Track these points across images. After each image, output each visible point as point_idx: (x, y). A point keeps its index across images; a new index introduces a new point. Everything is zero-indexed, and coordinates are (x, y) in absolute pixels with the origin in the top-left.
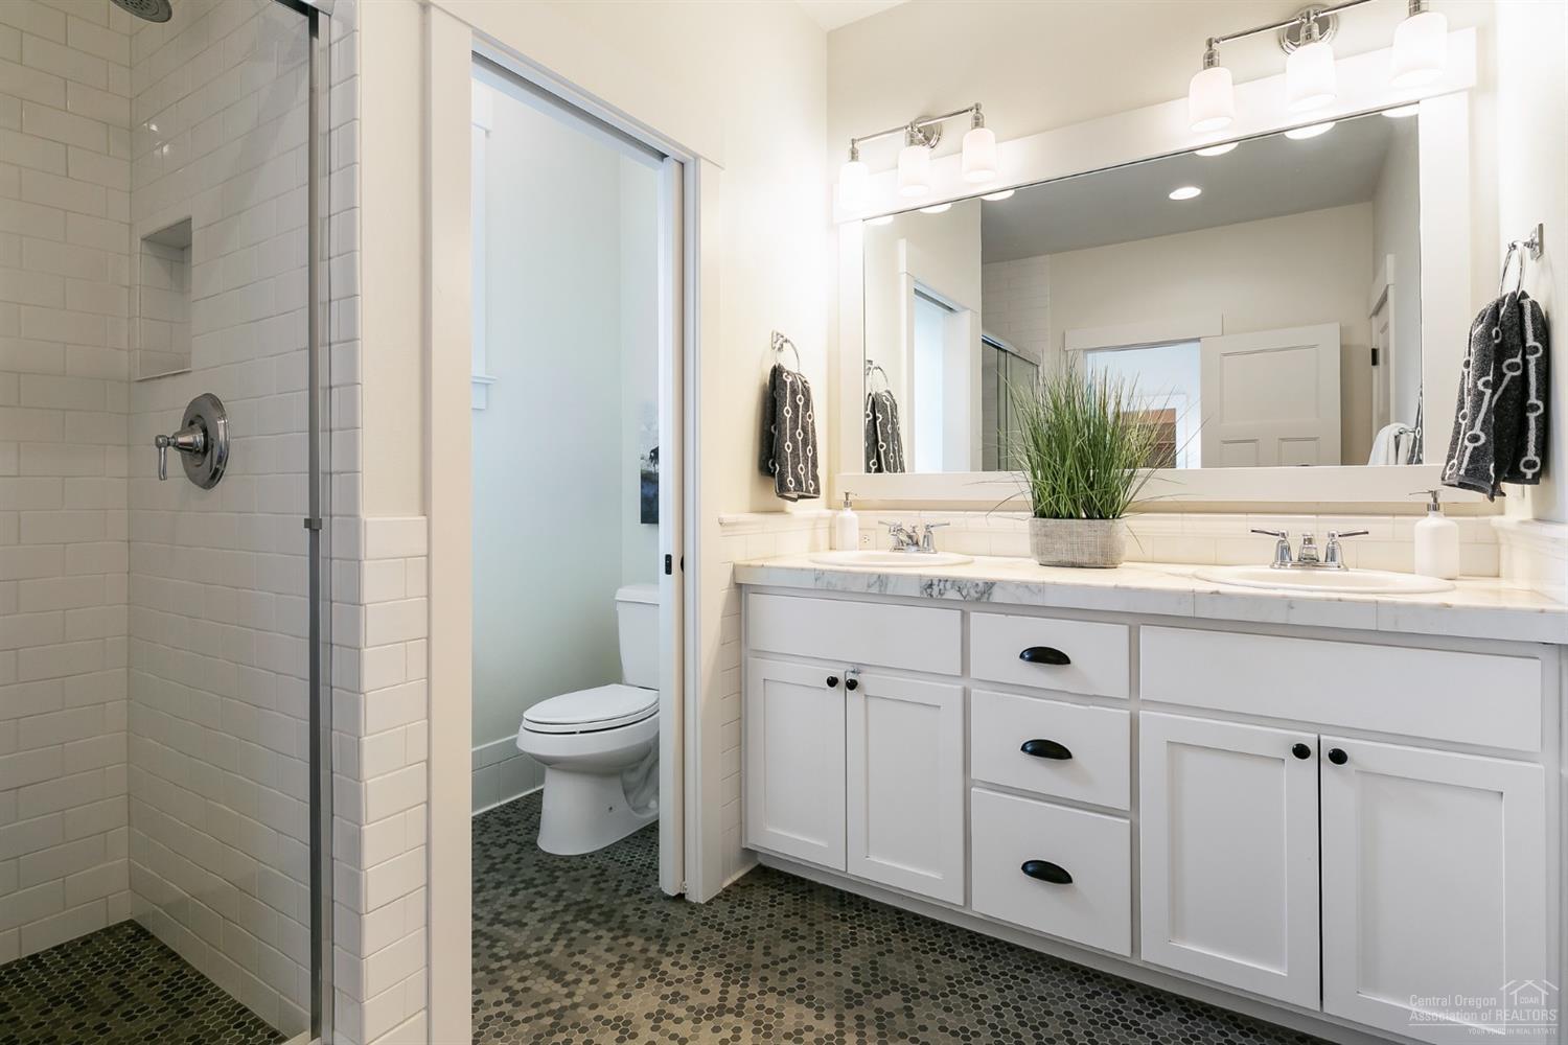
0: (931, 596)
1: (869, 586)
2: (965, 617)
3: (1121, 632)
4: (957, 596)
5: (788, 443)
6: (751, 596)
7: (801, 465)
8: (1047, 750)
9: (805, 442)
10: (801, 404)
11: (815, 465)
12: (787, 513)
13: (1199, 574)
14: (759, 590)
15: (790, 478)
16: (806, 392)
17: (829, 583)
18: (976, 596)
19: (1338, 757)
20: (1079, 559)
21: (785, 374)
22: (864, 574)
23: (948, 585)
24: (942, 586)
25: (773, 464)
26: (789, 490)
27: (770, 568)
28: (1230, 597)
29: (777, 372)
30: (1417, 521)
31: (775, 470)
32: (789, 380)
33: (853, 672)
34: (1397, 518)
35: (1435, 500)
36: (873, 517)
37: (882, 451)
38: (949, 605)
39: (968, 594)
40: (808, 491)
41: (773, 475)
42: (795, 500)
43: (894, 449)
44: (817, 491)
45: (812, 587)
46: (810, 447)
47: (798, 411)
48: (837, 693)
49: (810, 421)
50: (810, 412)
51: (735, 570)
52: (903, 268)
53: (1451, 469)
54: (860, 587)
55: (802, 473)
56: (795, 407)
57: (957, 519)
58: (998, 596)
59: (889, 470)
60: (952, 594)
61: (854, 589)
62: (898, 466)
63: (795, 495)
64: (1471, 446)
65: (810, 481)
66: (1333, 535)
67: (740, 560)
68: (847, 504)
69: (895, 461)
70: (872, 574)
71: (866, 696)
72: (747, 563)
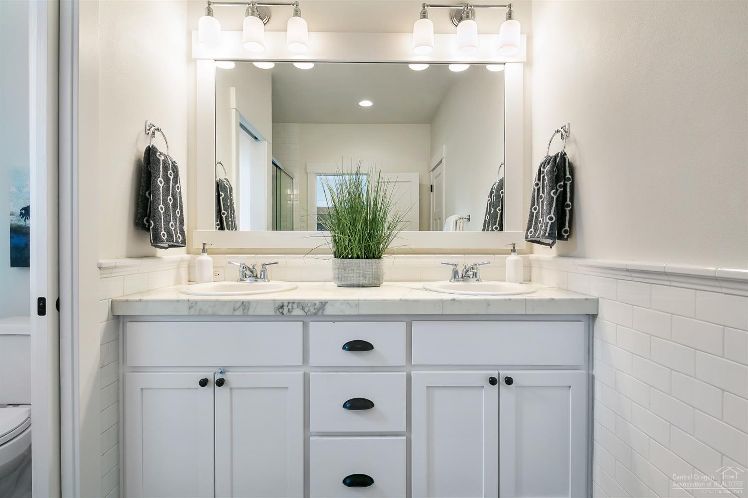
0: (283, 314)
1: (235, 310)
2: (305, 326)
3: (402, 326)
4: (302, 313)
5: (161, 205)
6: (129, 324)
7: (171, 222)
8: (359, 405)
9: (175, 206)
10: (171, 178)
11: (181, 223)
12: (158, 258)
13: (427, 287)
14: (135, 319)
15: (163, 232)
16: (175, 170)
17: (200, 310)
18: (314, 311)
19: (509, 381)
20: (363, 282)
21: (158, 154)
22: (230, 301)
23: (295, 306)
24: (290, 306)
25: (148, 221)
26: (162, 241)
27: (147, 301)
28: (460, 302)
29: (150, 152)
30: (507, 257)
31: (150, 225)
32: (162, 158)
33: (221, 373)
34: (496, 256)
35: (514, 247)
36: (223, 259)
37: (224, 216)
38: (295, 319)
39: (309, 310)
40: (177, 242)
41: (148, 229)
42: (166, 248)
43: (231, 215)
44: (184, 242)
45: (187, 314)
46: (178, 210)
47: (169, 183)
48: (208, 390)
49: (178, 191)
50: (178, 185)
51: (113, 303)
52: (233, 104)
53: (530, 233)
54: (227, 311)
55: (173, 229)
56: (167, 180)
57: (281, 259)
58: (329, 311)
59: (228, 229)
60: (297, 312)
61: (222, 313)
62: (233, 227)
63: (165, 245)
64: (550, 222)
65: (178, 234)
66: (476, 265)
67: (118, 295)
68: (204, 251)
69: (232, 223)
70: (236, 302)
71: (231, 389)
72: (125, 298)
